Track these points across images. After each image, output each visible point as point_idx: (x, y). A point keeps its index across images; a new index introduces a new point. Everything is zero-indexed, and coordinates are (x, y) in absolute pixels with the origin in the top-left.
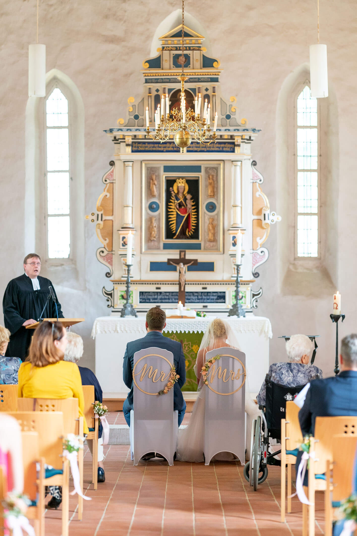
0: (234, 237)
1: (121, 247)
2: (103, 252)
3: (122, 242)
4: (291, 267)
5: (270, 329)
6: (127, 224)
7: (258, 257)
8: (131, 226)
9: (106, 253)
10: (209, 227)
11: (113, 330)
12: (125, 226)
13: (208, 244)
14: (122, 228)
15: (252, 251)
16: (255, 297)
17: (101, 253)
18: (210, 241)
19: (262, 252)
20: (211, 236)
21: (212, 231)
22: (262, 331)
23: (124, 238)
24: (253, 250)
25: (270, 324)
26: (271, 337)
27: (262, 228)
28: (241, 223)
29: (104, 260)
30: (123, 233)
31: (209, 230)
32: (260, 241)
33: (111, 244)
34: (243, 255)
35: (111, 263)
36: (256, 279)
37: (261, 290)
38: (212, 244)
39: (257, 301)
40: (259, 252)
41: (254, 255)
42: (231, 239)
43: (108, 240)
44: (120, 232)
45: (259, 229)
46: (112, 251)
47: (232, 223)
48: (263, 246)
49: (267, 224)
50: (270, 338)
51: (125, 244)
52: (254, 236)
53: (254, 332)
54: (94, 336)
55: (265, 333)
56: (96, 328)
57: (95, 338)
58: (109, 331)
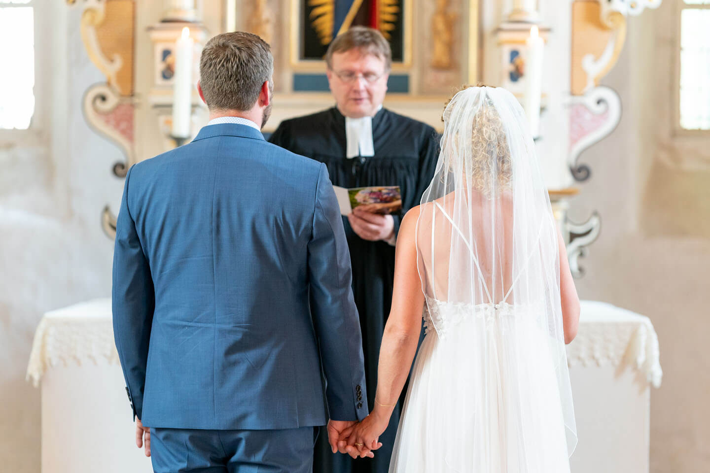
0: (514, 54)
1: (159, 81)
2: (104, 99)
3: (160, 66)
4: (664, 157)
5: (656, 353)
6: (176, 10)
7: (588, 116)
8: (189, 15)
9: (113, 101)
10: (434, 24)
11: (105, 356)
12: (171, 15)
13: (431, 77)
14: (165, 21)
15: (568, 99)
16: (578, 242)
17: (99, 103)
18: (439, 67)
19: (599, 102)
20: (439, 52)
21: (445, 36)
22: (627, 360)
23: (166, 53)
24: (572, 94)
25: (654, 337)
26: (657, 381)
27: (601, 26)
28: (537, 8)
29: (107, 122)
30: (163, 36)
31: (435, 32)
32: (594, 68)
33: (128, 77)
34: (542, 109)
35: (128, 133)
36: (579, 186)
37: (594, 222)
38: (443, 76)
39: (581, 255)
40: (590, 100)
41: (576, 112)
42: (506, 57)
43: (118, 63)
44: (155, 35)
45: (592, 32)
46: (132, 95)
47: (507, 9)
48: (601, 83)
49: (615, 14)
50: (651, 385)
51: (168, 73)
52: (576, 53)
53: (598, 364)
54: (36, 377)
55: (635, 368)
56: (43, 346)
57: (40, 382)
58: (90, 357)
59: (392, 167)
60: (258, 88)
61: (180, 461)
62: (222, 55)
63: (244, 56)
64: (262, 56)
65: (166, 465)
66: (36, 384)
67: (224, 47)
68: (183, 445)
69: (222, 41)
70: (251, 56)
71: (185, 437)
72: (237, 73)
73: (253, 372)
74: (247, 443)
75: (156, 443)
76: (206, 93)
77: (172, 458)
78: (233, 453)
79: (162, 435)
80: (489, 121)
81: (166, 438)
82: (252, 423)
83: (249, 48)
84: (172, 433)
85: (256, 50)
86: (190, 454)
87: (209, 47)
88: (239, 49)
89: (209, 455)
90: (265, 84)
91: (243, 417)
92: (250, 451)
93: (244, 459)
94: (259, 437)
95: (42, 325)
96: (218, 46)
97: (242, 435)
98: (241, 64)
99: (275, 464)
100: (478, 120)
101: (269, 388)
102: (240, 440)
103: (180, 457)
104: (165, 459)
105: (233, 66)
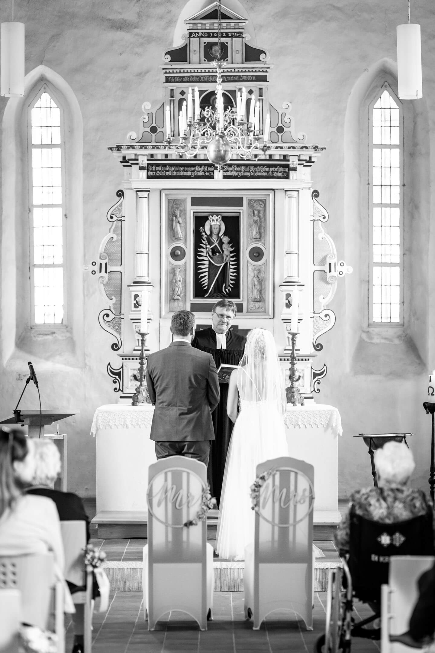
0: (288, 296)
1: (133, 309)
2: (108, 315)
3: (134, 302)
4: (364, 336)
5: (340, 422)
6: (141, 277)
7: (321, 322)
8: (146, 280)
9: (112, 316)
10: (253, 281)
11: (121, 424)
12: (138, 280)
14: (135, 282)
15: (312, 315)
16: (317, 378)
17: (105, 317)
18: (255, 301)
19: (326, 316)
20: (256, 294)
21: (258, 287)
22: (329, 425)
23: (136, 296)
24: (314, 313)
25: (339, 415)
26: (341, 434)
27: (327, 283)
28: (298, 276)
29: (110, 326)
30: (135, 290)
31: (254, 285)
32: (323, 301)
33: (119, 305)
34: (300, 320)
35: (119, 331)
36: (318, 353)
37: (325, 368)
39: (319, 383)
40: (322, 315)
41: (316, 319)
42: (284, 298)
43: (114, 300)
44: (132, 288)
45: (323, 284)
46: (120, 314)
47: (285, 276)
48: (327, 307)
49: (333, 277)
50: (339, 435)
51: (137, 305)
52: (315, 294)
53: (317, 427)
54: (94, 433)
55: (332, 428)
56: (97, 421)
57: (96, 435)
58: (115, 425)
59: (233, 354)
60: (190, 329)
61: (166, 452)
62: (179, 318)
63: (186, 318)
64: (192, 318)
65: (161, 454)
66: (94, 436)
67: (180, 315)
68: (166, 447)
69: (179, 313)
70: (188, 318)
71: (167, 444)
72: (183, 323)
73: (189, 422)
74: (188, 446)
75: (157, 447)
76: (173, 330)
77: (163, 451)
78: (183, 450)
79: (159, 444)
80: (261, 340)
81: (161, 445)
82: (189, 439)
83: (188, 316)
84: (163, 443)
85: (190, 316)
86: (169, 450)
87: (175, 315)
88: (185, 316)
89: (175, 451)
90: (192, 327)
91: (186, 437)
92: (189, 448)
93: (187, 451)
94: (192, 444)
95: (96, 412)
96: (178, 315)
97: (186, 443)
98: (185, 321)
99: (197, 453)
100: (258, 339)
101: (194, 427)
102: (185, 445)
103: (166, 451)
104: (161, 452)
105: (182, 321)
